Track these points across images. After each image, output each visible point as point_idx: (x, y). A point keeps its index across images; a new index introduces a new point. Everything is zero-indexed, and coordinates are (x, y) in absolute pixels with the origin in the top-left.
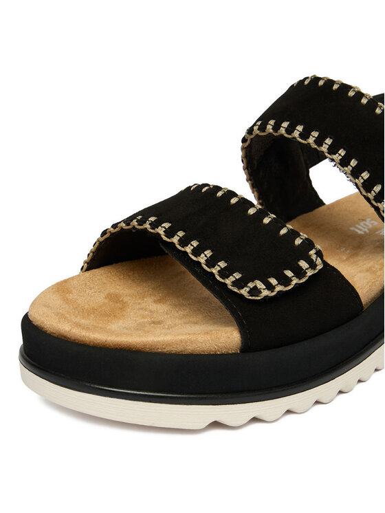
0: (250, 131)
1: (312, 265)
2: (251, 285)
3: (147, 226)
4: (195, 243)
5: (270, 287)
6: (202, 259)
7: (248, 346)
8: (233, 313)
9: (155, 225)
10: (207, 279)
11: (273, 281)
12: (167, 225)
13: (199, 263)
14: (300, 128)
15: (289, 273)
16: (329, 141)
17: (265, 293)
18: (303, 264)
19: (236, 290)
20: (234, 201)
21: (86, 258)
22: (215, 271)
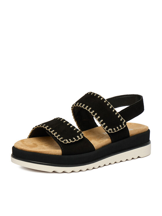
0: (73, 105)
1: (80, 137)
2: (65, 140)
3: (43, 126)
4: (53, 131)
5: (69, 141)
6: (55, 134)
7: (63, 154)
8: (60, 146)
9: (45, 126)
10: (58, 142)
11: (70, 140)
12: (48, 126)
13: (54, 135)
14: (84, 105)
15: (74, 138)
16: (90, 108)
17: (68, 142)
18: (78, 137)
19: (61, 141)
20: (64, 122)
21: (29, 135)
22: (57, 137)
